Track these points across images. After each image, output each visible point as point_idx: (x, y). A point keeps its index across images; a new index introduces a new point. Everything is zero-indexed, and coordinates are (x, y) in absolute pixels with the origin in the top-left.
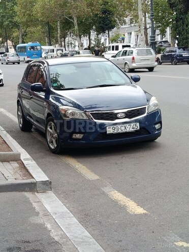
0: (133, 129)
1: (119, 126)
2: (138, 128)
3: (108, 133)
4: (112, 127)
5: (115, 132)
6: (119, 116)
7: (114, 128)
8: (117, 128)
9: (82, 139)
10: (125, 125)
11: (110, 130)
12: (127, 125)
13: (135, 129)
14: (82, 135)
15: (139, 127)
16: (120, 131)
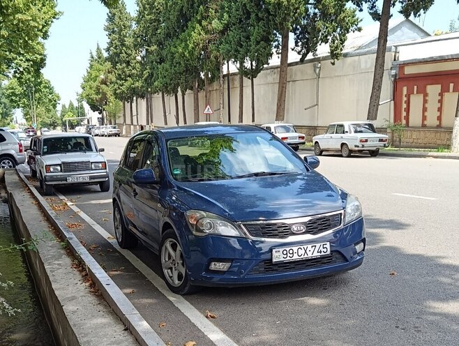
0: (319, 254)
1: (295, 249)
2: (329, 252)
3: (274, 260)
4: (281, 250)
5: (288, 258)
6: (295, 228)
7: (285, 252)
8: (291, 252)
9: (229, 272)
10: (305, 247)
11: (278, 256)
12: (310, 246)
13: (323, 254)
14: (228, 265)
15: (329, 250)
16: (296, 257)
